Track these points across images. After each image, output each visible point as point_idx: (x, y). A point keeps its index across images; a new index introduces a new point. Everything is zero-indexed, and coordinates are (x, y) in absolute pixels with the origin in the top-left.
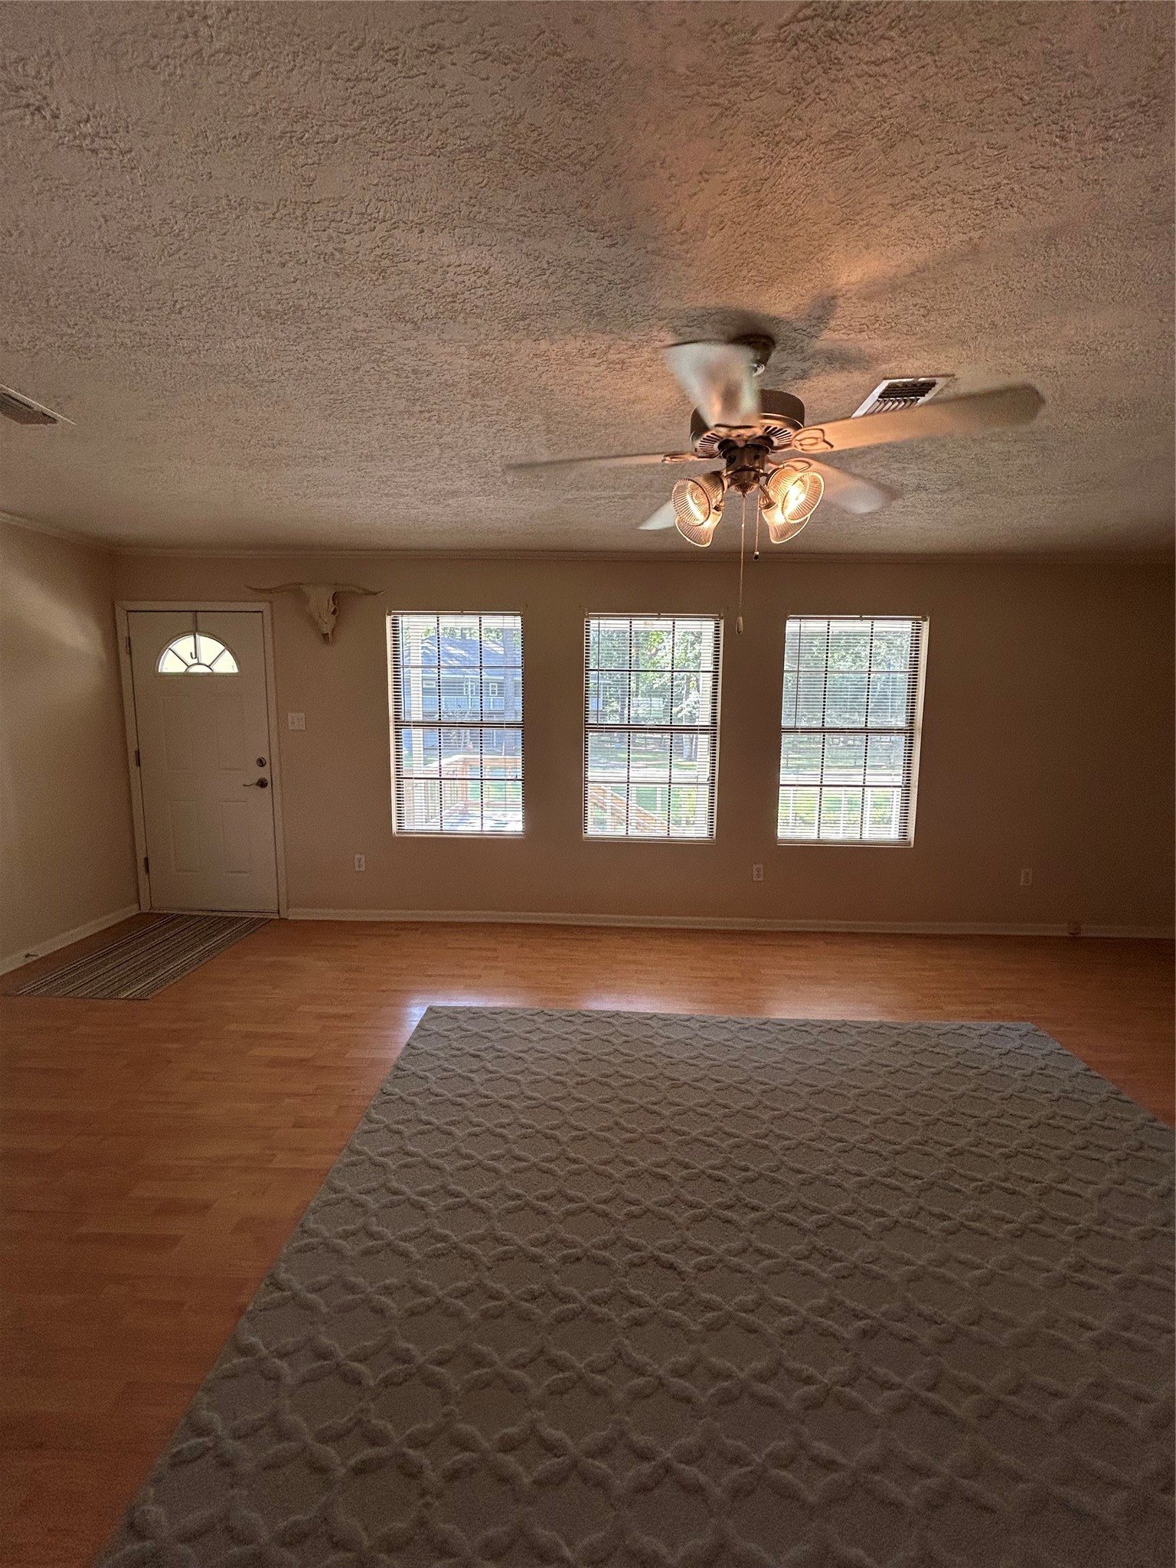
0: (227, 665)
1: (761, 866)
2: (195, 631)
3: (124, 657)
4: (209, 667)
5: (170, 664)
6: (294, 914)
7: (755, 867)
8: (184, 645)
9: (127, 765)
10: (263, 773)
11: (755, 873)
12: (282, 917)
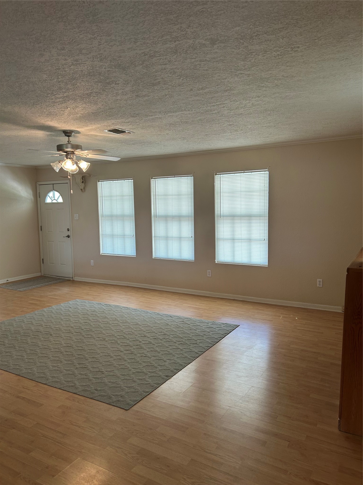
0: (61, 200)
1: (210, 271)
2: (54, 189)
3: (38, 198)
4: (56, 200)
5: (48, 200)
6: (76, 279)
7: (208, 271)
8: (51, 194)
9: (39, 230)
10: (68, 233)
11: (208, 273)
12: (73, 279)
